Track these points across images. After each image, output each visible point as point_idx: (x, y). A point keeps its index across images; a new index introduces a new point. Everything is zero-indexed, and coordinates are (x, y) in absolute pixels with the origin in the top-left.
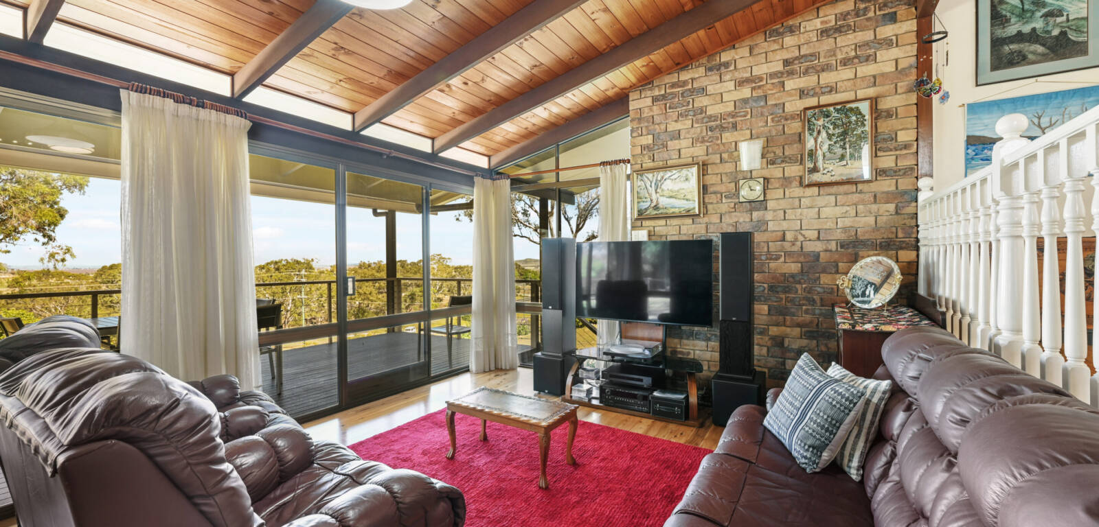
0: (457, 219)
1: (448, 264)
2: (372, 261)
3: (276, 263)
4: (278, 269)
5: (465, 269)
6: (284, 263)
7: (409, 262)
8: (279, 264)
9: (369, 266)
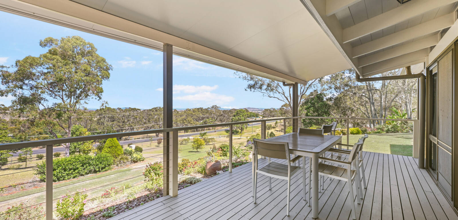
0: (246, 90)
1: (219, 109)
2: (191, 108)
3: (156, 108)
4: (156, 111)
5: (227, 112)
6: (159, 108)
7: (204, 108)
8: (157, 109)
9: (190, 110)
